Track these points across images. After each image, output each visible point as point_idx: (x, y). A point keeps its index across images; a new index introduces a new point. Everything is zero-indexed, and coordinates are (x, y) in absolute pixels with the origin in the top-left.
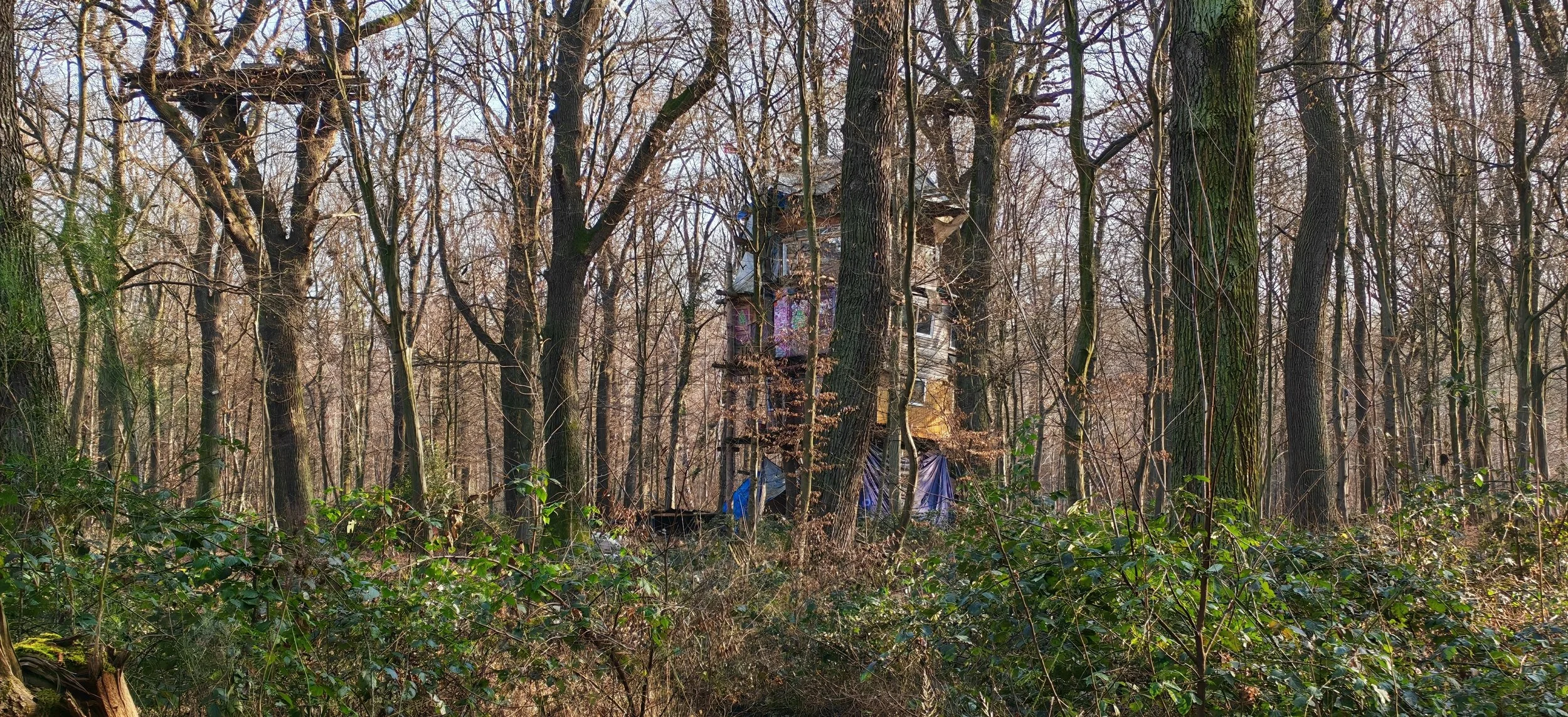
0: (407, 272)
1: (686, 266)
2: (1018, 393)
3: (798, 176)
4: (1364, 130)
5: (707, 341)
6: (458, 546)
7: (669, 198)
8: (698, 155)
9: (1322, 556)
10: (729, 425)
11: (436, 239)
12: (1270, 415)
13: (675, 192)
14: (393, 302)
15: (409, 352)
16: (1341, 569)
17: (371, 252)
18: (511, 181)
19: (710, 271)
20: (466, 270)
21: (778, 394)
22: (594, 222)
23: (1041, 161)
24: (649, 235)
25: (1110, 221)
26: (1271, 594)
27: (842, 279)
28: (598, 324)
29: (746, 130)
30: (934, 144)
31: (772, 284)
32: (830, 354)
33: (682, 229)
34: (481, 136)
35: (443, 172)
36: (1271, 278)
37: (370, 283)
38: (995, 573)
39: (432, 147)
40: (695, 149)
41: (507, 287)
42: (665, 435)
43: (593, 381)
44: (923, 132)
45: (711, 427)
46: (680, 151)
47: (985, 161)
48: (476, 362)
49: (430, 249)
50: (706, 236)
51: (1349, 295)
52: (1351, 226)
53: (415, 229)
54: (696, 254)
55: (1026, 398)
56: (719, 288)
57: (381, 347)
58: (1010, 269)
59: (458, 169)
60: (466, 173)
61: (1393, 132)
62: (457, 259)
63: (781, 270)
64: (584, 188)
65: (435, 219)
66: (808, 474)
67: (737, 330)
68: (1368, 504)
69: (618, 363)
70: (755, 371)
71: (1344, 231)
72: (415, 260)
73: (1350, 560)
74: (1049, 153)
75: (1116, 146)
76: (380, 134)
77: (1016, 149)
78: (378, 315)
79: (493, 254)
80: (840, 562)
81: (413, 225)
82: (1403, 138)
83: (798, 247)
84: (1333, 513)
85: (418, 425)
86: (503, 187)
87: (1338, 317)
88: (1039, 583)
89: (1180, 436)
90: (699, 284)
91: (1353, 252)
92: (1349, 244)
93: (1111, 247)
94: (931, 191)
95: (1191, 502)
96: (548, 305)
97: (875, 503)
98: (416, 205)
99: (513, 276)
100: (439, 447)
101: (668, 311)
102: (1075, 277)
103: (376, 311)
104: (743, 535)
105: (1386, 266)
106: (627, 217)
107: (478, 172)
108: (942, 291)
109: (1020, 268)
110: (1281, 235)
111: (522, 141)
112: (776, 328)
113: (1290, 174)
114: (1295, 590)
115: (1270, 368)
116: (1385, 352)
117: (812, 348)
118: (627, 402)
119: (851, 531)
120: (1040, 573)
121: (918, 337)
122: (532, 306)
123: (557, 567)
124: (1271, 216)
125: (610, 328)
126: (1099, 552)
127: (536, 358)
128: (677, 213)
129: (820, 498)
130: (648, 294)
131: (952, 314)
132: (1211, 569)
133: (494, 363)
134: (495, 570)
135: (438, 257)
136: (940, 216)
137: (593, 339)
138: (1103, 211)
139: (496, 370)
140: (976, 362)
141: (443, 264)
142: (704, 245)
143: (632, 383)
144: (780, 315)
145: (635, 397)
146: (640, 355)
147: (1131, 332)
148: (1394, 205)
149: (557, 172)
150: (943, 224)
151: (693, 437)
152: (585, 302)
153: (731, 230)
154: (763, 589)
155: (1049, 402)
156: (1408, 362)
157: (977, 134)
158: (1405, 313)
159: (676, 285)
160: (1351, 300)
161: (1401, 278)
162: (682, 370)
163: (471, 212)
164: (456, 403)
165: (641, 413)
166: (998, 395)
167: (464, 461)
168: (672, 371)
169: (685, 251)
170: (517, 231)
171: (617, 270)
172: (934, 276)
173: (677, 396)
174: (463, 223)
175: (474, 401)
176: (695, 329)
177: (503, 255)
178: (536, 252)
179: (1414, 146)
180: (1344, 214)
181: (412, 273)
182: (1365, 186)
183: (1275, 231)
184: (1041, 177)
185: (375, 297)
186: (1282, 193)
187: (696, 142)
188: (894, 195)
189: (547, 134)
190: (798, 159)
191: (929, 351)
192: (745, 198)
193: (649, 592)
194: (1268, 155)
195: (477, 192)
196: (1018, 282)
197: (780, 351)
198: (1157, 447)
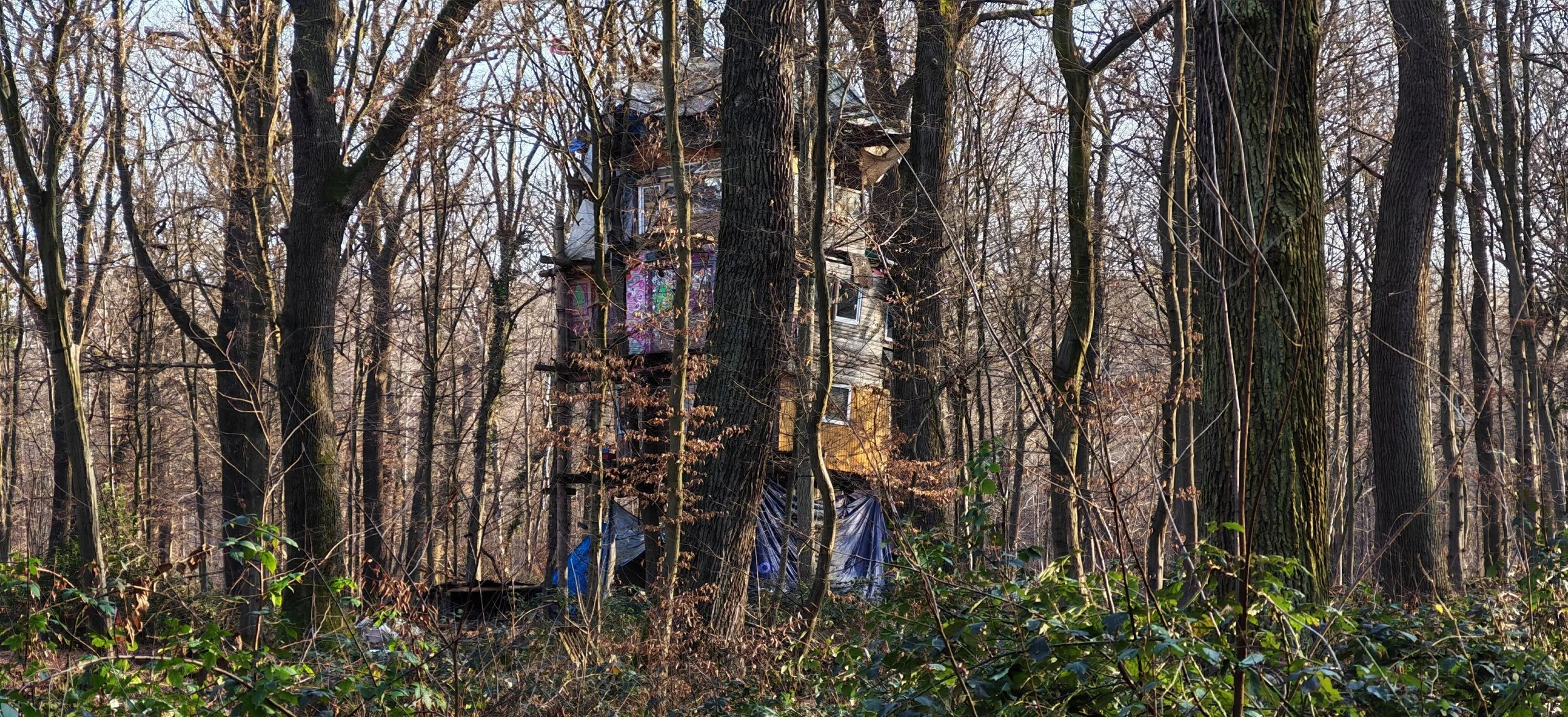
0: (74, 232)
1: (495, 221)
2: (985, 404)
3: (657, 88)
4: (1483, 18)
5: (528, 331)
6: (140, 638)
7: (470, 120)
8: (513, 56)
9: (1414, 639)
10: (563, 458)
11: (117, 182)
12: (1350, 433)
13: (478, 111)
14: (51, 278)
15: (75, 350)
16: (1443, 658)
17: (19, 202)
18: (230, 95)
19: (531, 228)
20: (164, 227)
21: (632, 409)
22: (356, 155)
23: (1015, 66)
24: (440, 175)
25: (1117, 152)
26: (1336, 694)
27: (723, 240)
28: (365, 307)
29: (582, 20)
30: (859, 41)
31: (620, 248)
32: (707, 350)
33: (489, 166)
34: (185, 28)
35: (128, 80)
36: (1350, 236)
37: (16, 248)
38: (935, 667)
39: (110, 44)
40: (509, 49)
41: (225, 253)
42: (465, 471)
43: (358, 391)
44: (844, 23)
45: (536, 458)
46: (485, 50)
47: (933, 66)
48: (178, 365)
49: (109, 197)
50: (525, 176)
51: (1463, 258)
52: (1465, 156)
53: (86, 167)
54: (511, 203)
55: (998, 411)
56: (547, 253)
57: (34, 345)
58: (972, 224)
59: (151, 76)
60: (162, 84)
61: (1524, 20)
62: (149, 211)
63: (635, 227)
64: (339, 108)
65: (116, 152)
66: (674, 527)
67: (571, 315)
68: (1494, 563)
69: (395, 366)
70: (596, 375)
71: (1454, 165)
72: (85, 213)
73: (1454, 643)
74: (1028, 52)
75: (1121, 43)
76: (31, 23)
77: (979, 50)
78: (28, 297)
79: (204, 203)
80: (720, 656)
81: (82, 162)
82: (1538, 28)
83: (661, 189)
84: (1441, 575)
85: (89, 460)
86: (218, 103)
87: (1447, 288)
88: (1001, 682)
89: (1213, 465)
90: (516, 248)
91: (1468, 196)
92: (1463, 183)
93: (1118, 190)
94: (854, 109)
95: (1218, 563)
96: (288, 280)
97: (777, 567)
98: (87, 131)
99: (234, 236)
100: (121, 491)
101: (469, 288)
102: (1064, 233)
103: (25, 290)
104: (579, 620)
105: (1516, 215)
106: (408, 148)
107: (180, 82)
108: (871, 255)
109: (986, 223)
110: (1364, 171)
111: (246, 35)
112: (628, 312)
113: (1378, 81)
114: (1370, 690)
115: (1351, 366)
116: (1515, 340)
117: (679, 342)
118: (411, 422)
119: (740, 609)
120: (1003, 667)
121: (839, 324)
122: (263, 280)
123: (291, 670)
124: (1349, 143)
125: (383, 313)
126: (1085, 635)
127: (268, 359)
128: (482, 143)
129: (694, 562)
130: (439, 263)
131: (886, 289)
132: (1247, 661)
133: (208, 367)
134: (198, 677)
135: (120, 209)
136: (869, 145)
137: (357, 329)
138: (1106, 138)
139: (210, 376)
140: (921, 360)
141: (129, 219)
142: (522, 191)
143: (417, 394)
144: (635, 292)
145: (421, 416)
146: (427, 354)
147: (1150, 315)
148: (1527, 127)
149: (298, 84)
150: (874, 158)
151: (510, 474)
152: (344, 276)
153: (563, 166)
154: (607, 698)
155: (1029, 418)
156: (1549, 356)
157: (921, 25)
158: (1543, 285)
159: (481, 250)
160: (1465, 264)
161: (1538, 233)
162: (491, 375)
163: (171, 143)
164: (150, 426)
165: (430, 440)
166: (956, 408)
167: (162, 513)
168: (476, 376)
169: (494, 199)
170: (240, 169)
171: (392, 229)
172: (860, 234)
173: (484, 413)
174: (158, 158)
175: (178, 424)
176: (509, 314)
177: (218, 204)
178: (268, 202)
179: (1555, 40)
180: (1453, 140)
181: (82, 234)
182: (1485, 100)
183: (1354, 164)
184: (1017, 88)
185: (24, 270)
186: (1365, 108)
187: (507, 38)
188: (799, 116)
189: (284, 25)
190: (658, 64)
191: (855, 344)
192: (582, 120)
193: (429, 704)
194: (1345, 55)
195: (181, 111)
196: (984, 242)
197: (636, 346)
198: (1183, 482)
